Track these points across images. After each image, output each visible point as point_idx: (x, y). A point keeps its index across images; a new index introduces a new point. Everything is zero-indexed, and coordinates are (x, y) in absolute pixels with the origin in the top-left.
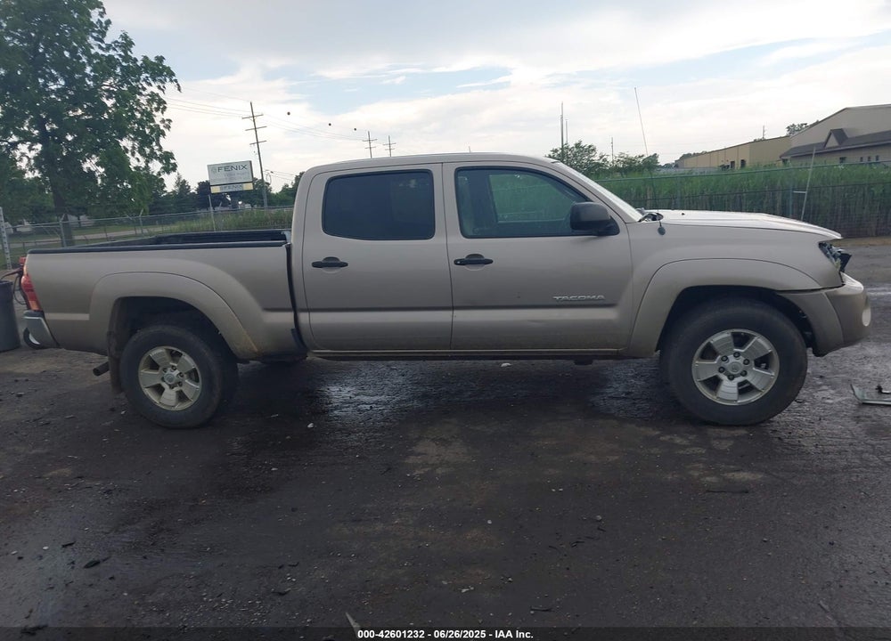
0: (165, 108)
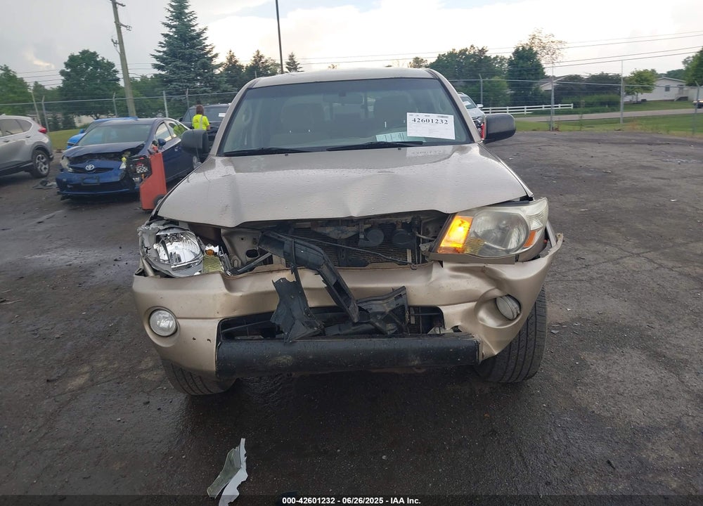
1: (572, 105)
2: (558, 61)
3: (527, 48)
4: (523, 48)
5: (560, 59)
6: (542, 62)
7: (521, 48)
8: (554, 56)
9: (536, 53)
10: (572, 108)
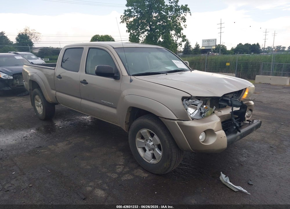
0: (186, 21)
1: (48, 59)
2: (39, 40)
3: (24, 34)
4: (22, 34)
5: (40, 40)
6: (32, 41)
7: (21, 34)
8: (37, 39)
9: (29, 37)
10: (49, 60)
